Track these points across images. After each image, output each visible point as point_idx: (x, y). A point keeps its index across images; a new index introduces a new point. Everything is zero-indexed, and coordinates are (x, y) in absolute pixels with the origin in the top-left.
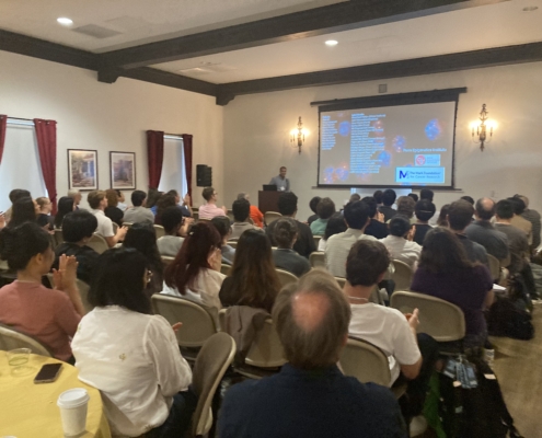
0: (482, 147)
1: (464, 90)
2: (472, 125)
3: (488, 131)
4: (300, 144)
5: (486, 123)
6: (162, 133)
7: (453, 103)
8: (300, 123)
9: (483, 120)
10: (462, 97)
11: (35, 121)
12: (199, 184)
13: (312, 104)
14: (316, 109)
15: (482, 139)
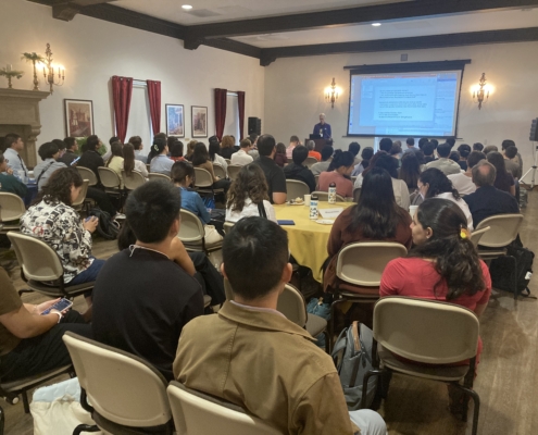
0: (480, 106)
1: (469, 61)
2: (474, 89)
3: (485, 94)
4: (333, 101)
5: (484, 88)
6: (225, 91)
7: (460, 71)
8: (333, 84)
9: (482, 85)
10: (467, 66)
11: (147, 82)
13: (345, 68)
14: (348, 72)
15: (480, 100)
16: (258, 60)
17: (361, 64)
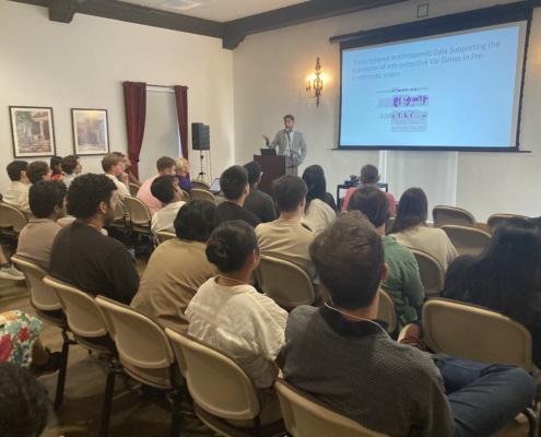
4: (318, 94)
6: (143, 85)
7: (526, 22)
8: (318, 66)
10: (537, 13)
12: (195, 147)
13: (332, 40)
14: (337, 46)
16: (219, 41)
17: (357, 31)
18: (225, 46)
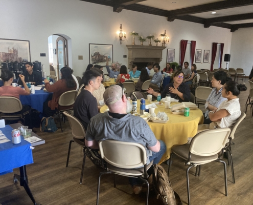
6: (217, 43)
11: (192, 41)
12: (225, 61)
18: (231, 31)
